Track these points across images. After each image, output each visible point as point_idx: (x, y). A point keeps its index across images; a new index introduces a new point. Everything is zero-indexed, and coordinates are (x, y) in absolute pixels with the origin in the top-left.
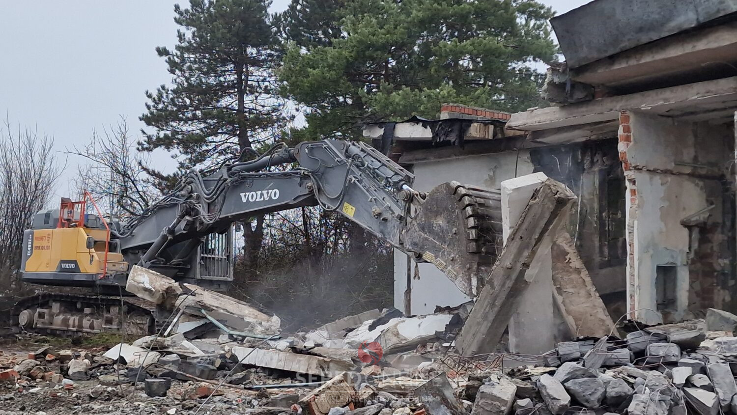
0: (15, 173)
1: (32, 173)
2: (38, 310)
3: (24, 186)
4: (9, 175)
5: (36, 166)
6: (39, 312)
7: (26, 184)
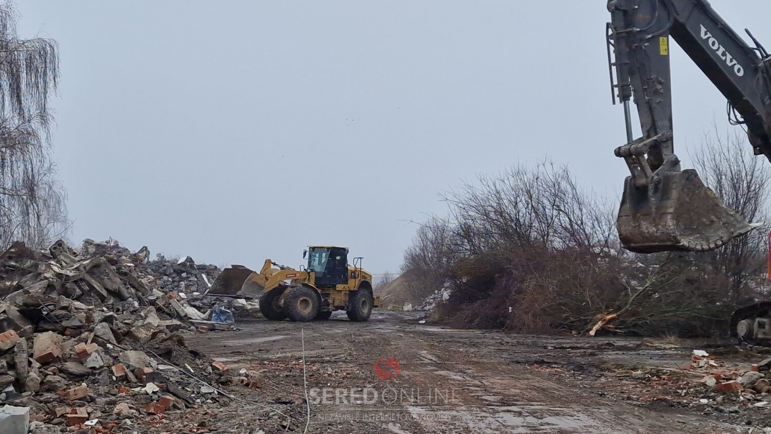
0: (726, 176)
1: (744, 174)
2: (757, 319)
3: (735, 187)
4: (719, 178)
5: (747, 166)
6: (759, 322)
7: (737, 185)
